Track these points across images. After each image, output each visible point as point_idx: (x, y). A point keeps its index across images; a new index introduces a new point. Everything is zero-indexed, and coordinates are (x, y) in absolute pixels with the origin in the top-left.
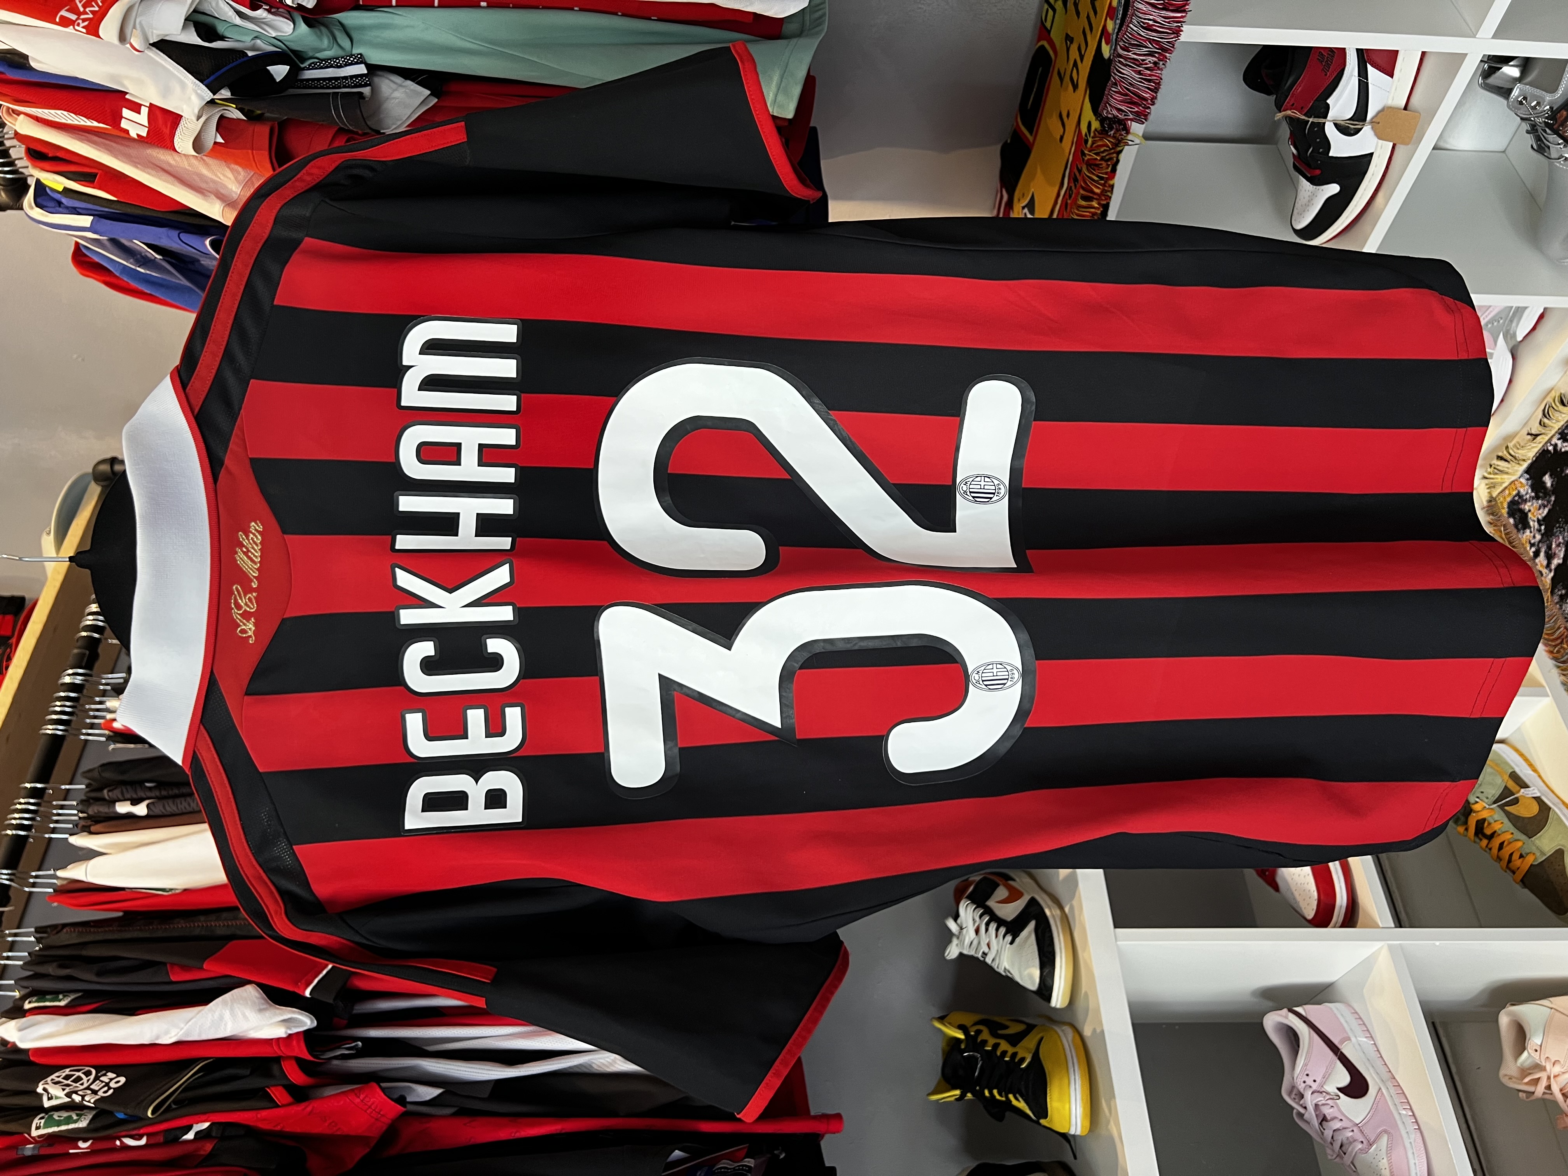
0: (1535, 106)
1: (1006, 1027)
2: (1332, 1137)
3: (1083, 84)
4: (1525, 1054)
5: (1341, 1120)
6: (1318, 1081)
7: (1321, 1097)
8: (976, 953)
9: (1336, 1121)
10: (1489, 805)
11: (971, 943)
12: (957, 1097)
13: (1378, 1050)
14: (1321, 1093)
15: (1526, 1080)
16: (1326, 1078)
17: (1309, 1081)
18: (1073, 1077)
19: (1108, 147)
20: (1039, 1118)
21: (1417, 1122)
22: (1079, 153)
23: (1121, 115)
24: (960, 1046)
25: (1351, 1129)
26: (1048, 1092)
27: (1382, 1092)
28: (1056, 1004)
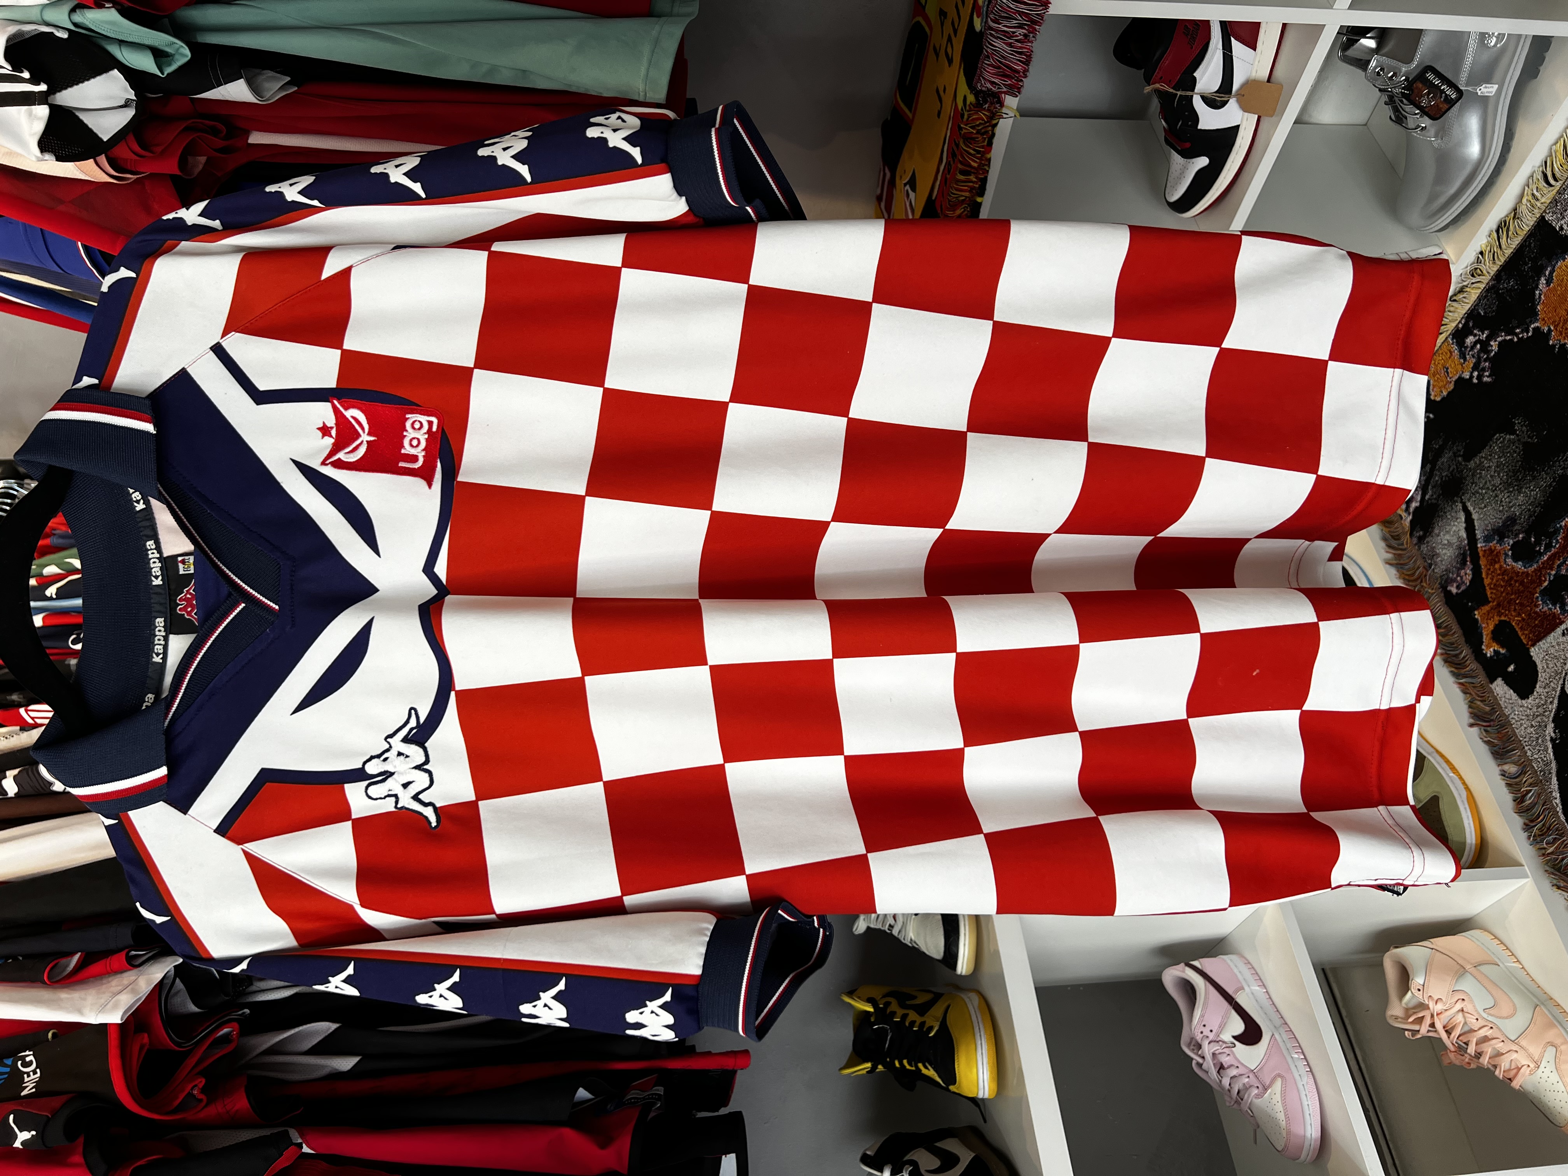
0: (1392, 77)
1: (915, 998)
2: (1230, 1085)
3: (957, 58)
4: (1409, 994)
5: (1238, 1067)
6: (1214, 1032)
7: (1218, 1046)
8: (882, 927)
9: (1232, 1068)
11: (878, 917)
12: (869, 1069)
13: (1270, 998)
14: (1218, 1042)
15: (1411, 1020)
16: (1222, 1027)
17: (1206, 1032)
18: (980, 1042)
19: (983, 120)
20: (948, 1084)
21: (1308, 1064)
22: (957, 128)
23: (995, 87)
24: (870, 1019)
25: (1247, 1076)
26: (956, 1058)
27: (1275, 1037)
28: (962, 972)
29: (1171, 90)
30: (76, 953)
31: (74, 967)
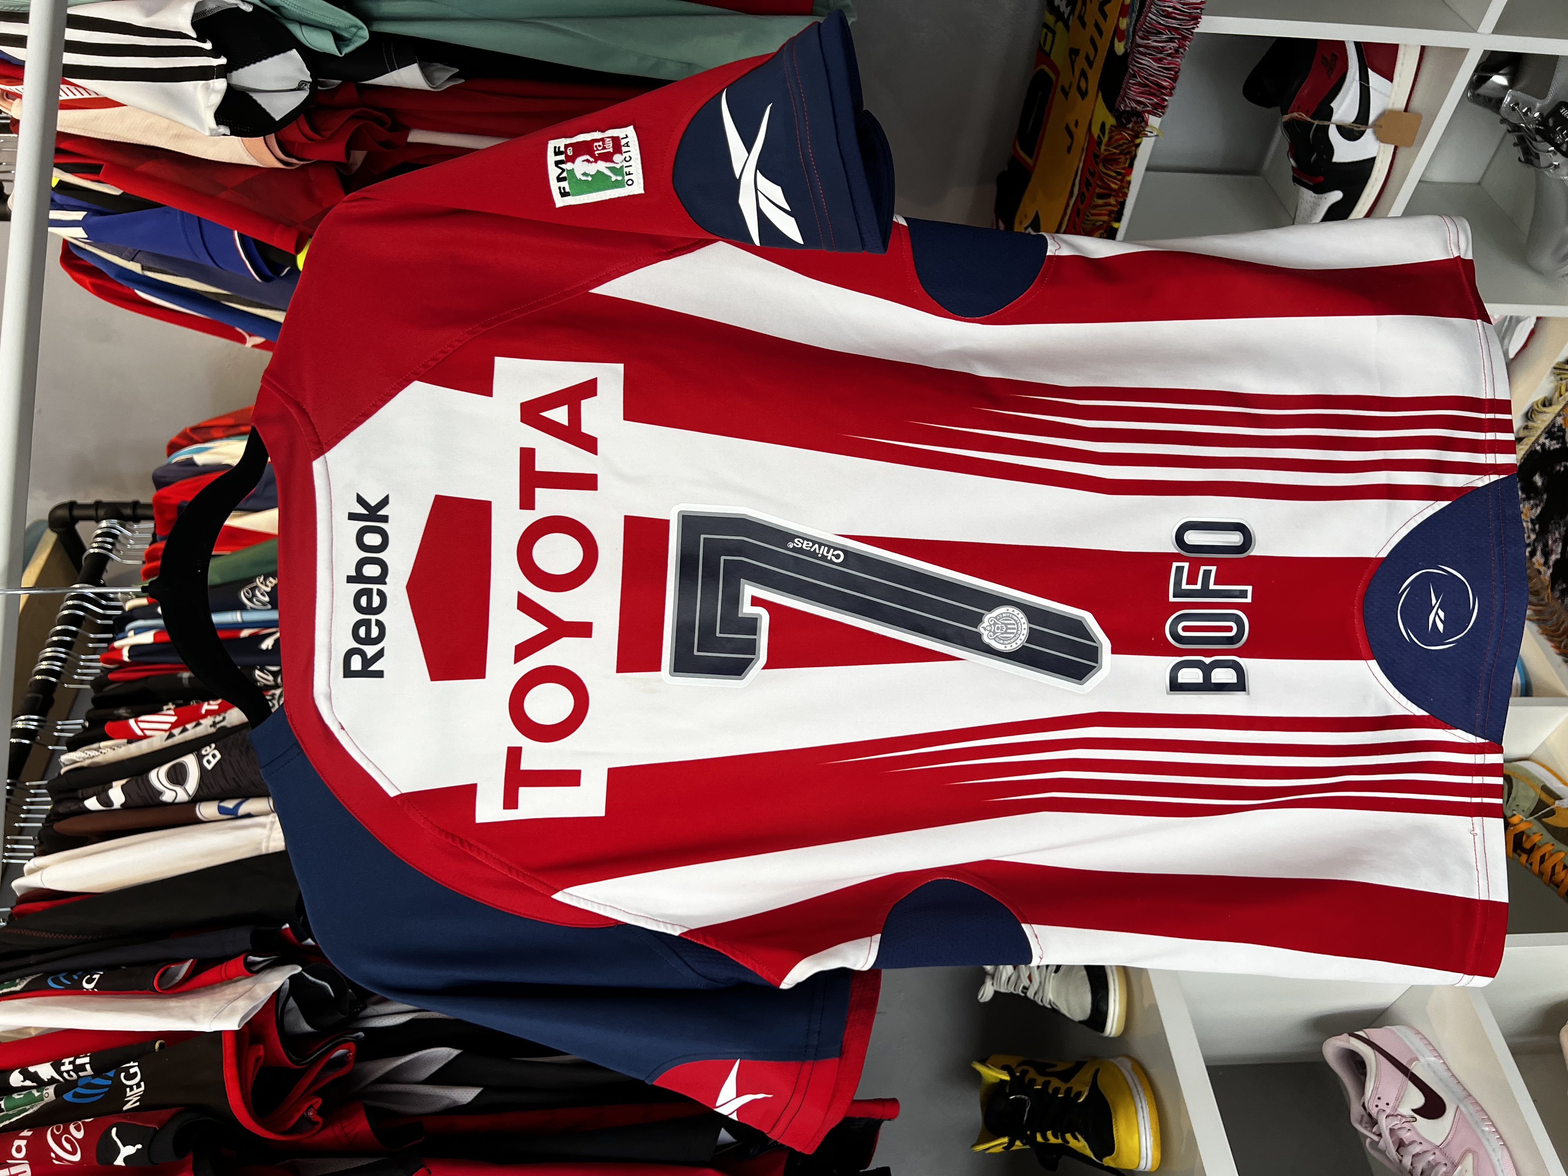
0: (1526, 112)
1: (1054, 1066)
2: (1412, 1165)
3: (1093, 89)
5: (1421, 1143)
6: (1391, 1105)
7: (1397, 1120)
8: (1015, 990)
9: (1414, 1145)
10: (1526, 818)
11: (1009, 978)
12: (1006, 1145)
13: (1449, 1069)
14: (1396, 1116)
16: (1399, 1100)
17: (1382, 1106)
18: (1140, 1105)
19: (1126, 139)
20: (1101, 1157)
21: (1501, 1137)
22: (1092, 155)
23: (1140, 106)
24: (1005, 1090)
25: (1432, 1152)
26: (1114, 1124)
27: (1461, 1112)
28: (1110, 1033)
29: (1309, 119)
30: (186, 960)
31: (184, 976)
